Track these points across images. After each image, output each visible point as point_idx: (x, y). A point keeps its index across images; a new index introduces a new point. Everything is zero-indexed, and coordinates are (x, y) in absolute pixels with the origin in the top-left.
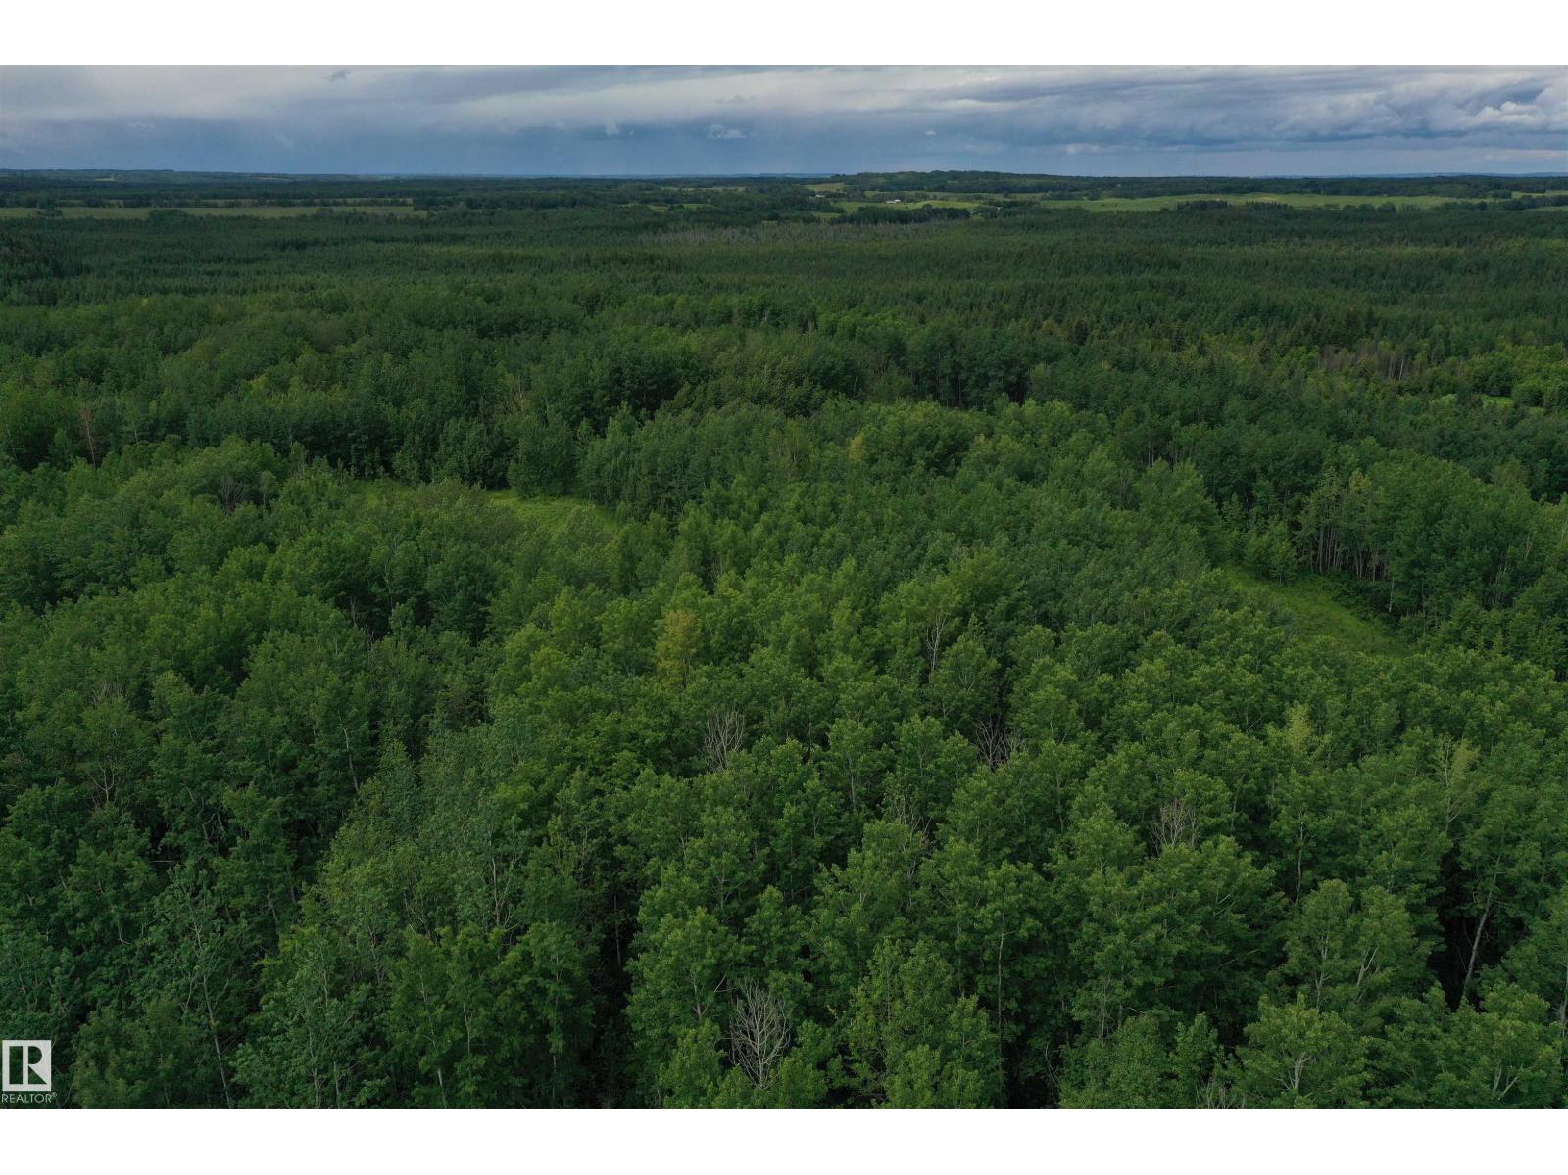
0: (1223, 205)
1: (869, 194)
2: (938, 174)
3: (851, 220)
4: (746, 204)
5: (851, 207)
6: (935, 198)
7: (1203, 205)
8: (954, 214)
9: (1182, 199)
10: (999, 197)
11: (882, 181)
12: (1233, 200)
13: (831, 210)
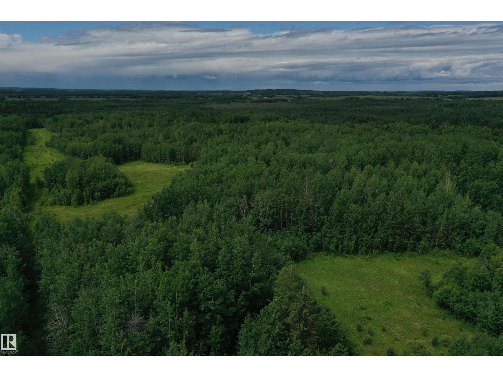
0: (357, 98)
1: (259, 95)
2: (278, 90)
3: (256, 102)
4: (225, 98)
5: (255, 99)
6: (278, 96)
7: (352, 98)
8: (284, 100)
9: (347, 97)
10: (296, 96)
11: (262, 92)
12: (361, 97)
13: (249, 99)
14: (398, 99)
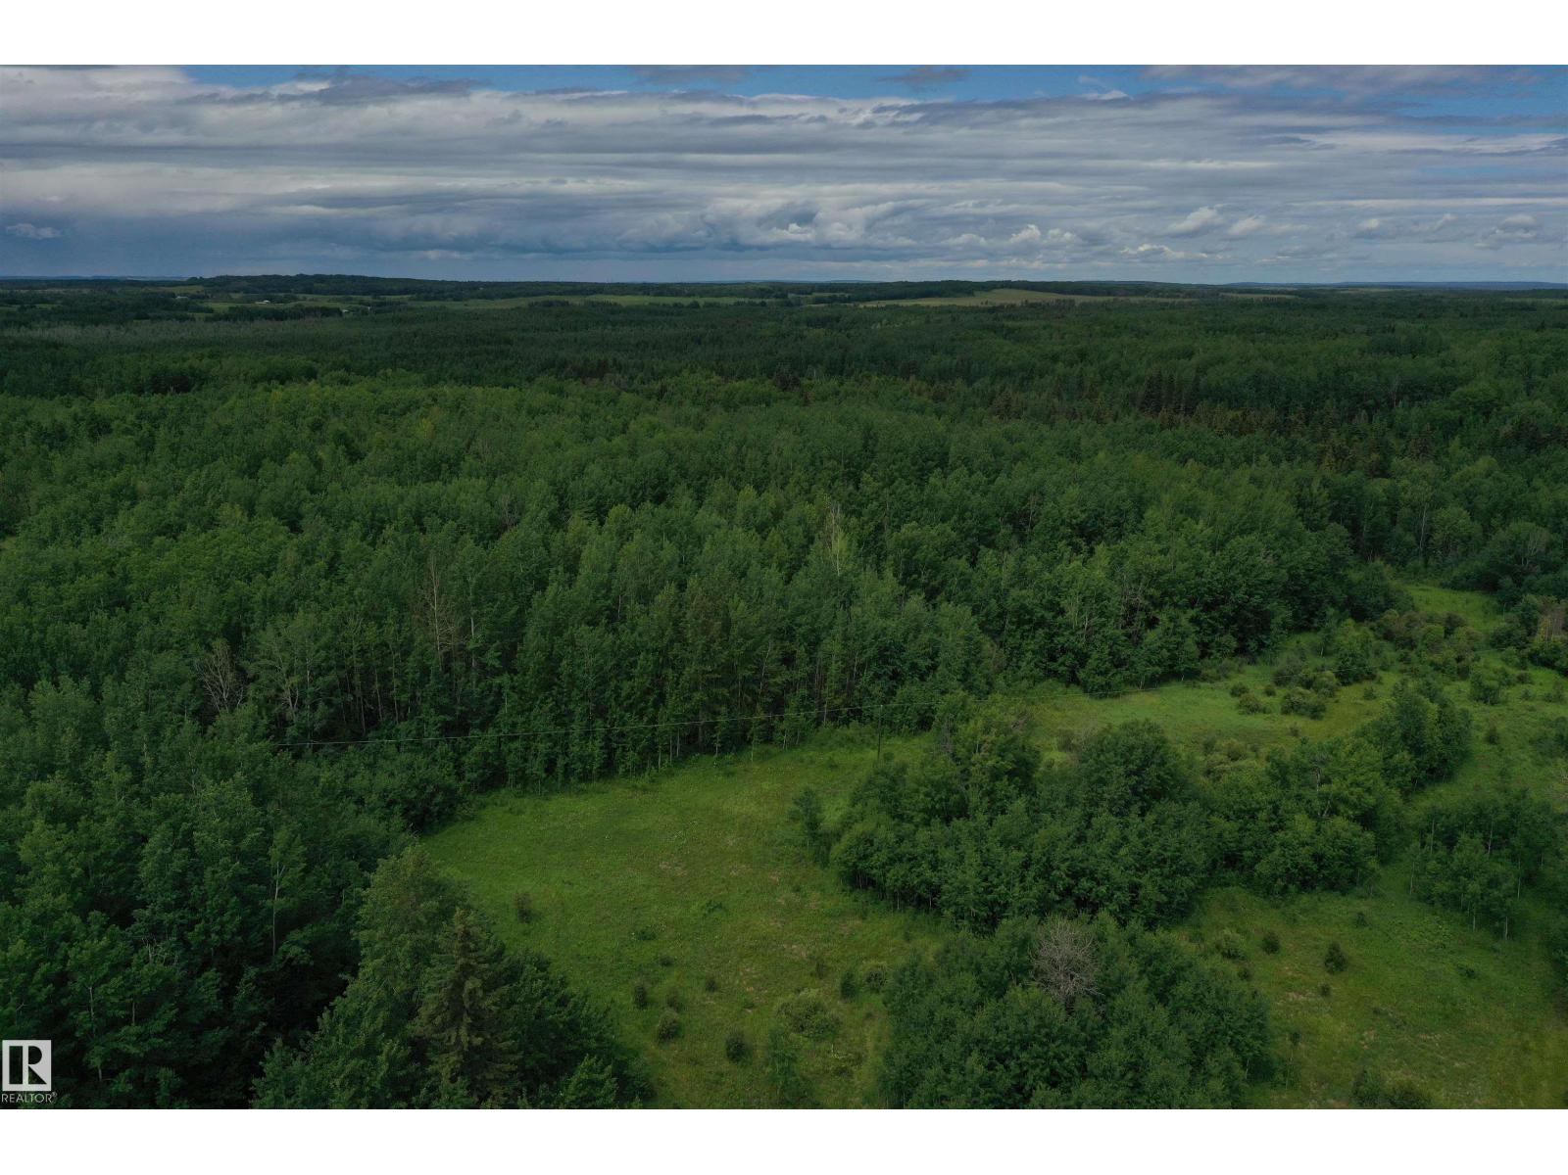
0: (565, 304)
1: (236, 296)
2: (302, 277)
3: (227, 318)
4: (106, 303)
5: (221, 307)
6: (305, 299)
7: (550, 304)
8: (326, 312)
9: (533, 300)
10: (368, 298)
11: (245, 284)
12: (576, 301)
13: (200, 310)
14: (683, 306)
